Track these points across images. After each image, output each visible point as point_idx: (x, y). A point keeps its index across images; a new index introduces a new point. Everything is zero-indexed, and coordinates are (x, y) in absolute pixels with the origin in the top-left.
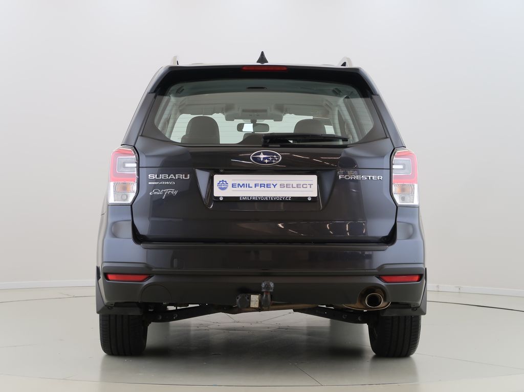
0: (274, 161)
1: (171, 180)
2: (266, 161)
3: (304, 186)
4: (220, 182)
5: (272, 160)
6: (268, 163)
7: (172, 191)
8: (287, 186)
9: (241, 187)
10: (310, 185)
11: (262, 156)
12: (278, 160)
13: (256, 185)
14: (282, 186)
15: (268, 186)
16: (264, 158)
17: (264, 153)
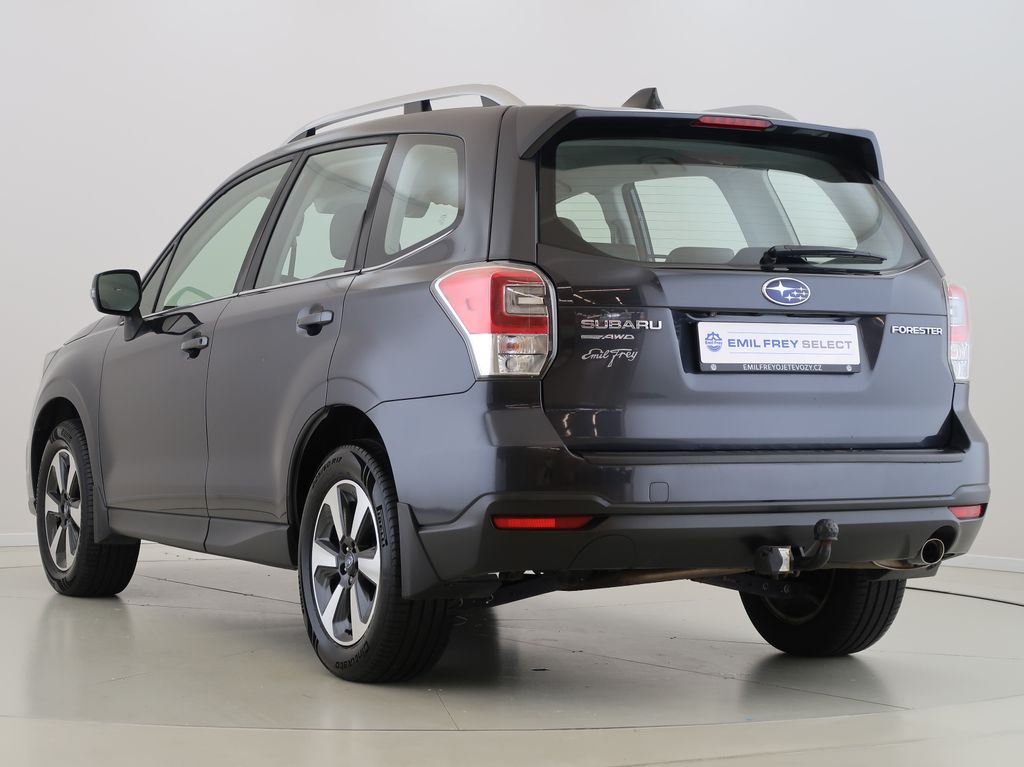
0: (800, 298)
1: (628, 331)
2: (789, 298)
3: (840, 345)
4: (709, 335)
5: (798, 296)
6: (792, 301)
7: (626, 352)
8: (814, 344)
9: (743, 345)
10: (848, 343)
11: (781, 288)
12: (806, 296)
13: (766, 343)
14: (806, 344)
15: (784, 344)
16: (786, 293)
17: (785, 283)
